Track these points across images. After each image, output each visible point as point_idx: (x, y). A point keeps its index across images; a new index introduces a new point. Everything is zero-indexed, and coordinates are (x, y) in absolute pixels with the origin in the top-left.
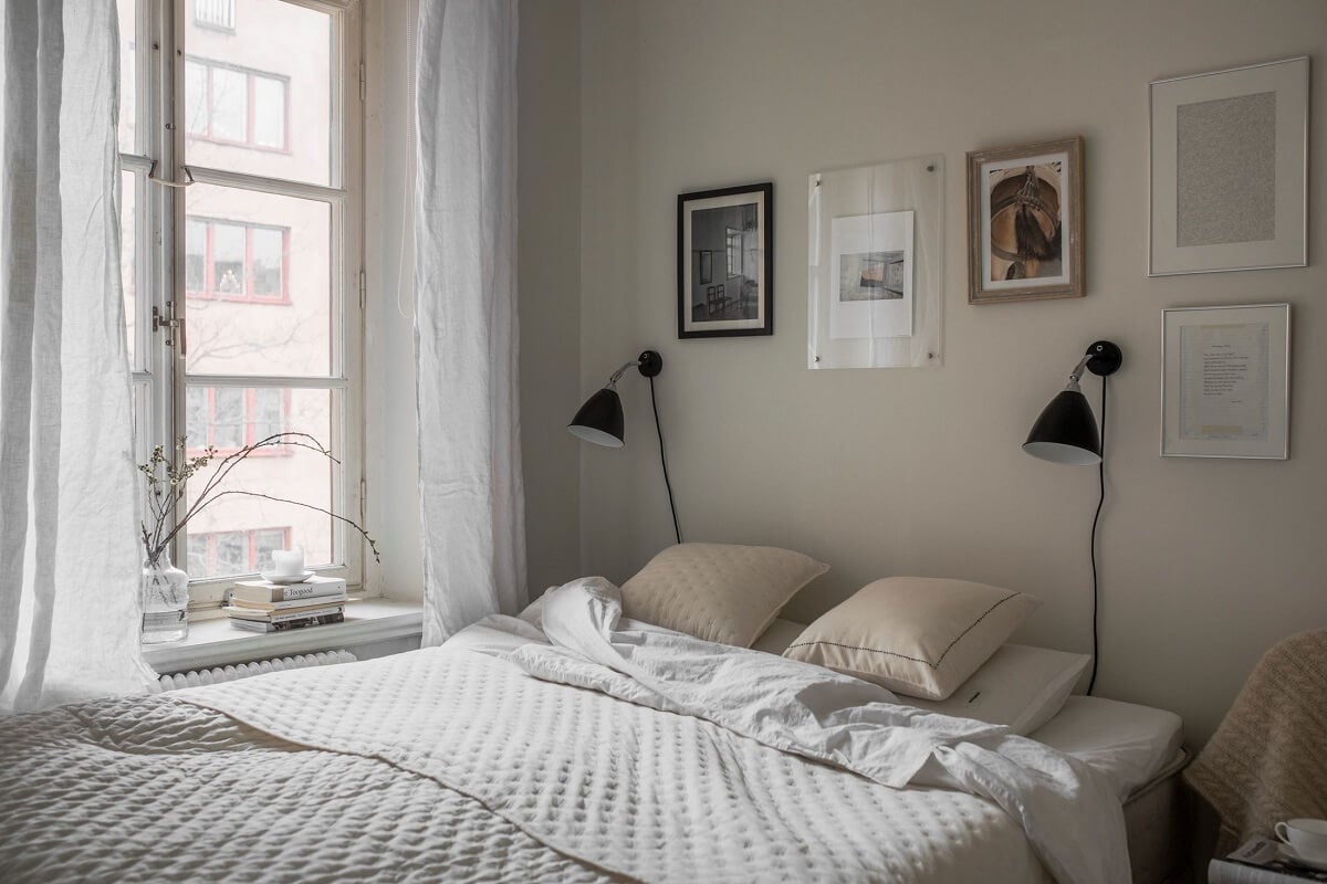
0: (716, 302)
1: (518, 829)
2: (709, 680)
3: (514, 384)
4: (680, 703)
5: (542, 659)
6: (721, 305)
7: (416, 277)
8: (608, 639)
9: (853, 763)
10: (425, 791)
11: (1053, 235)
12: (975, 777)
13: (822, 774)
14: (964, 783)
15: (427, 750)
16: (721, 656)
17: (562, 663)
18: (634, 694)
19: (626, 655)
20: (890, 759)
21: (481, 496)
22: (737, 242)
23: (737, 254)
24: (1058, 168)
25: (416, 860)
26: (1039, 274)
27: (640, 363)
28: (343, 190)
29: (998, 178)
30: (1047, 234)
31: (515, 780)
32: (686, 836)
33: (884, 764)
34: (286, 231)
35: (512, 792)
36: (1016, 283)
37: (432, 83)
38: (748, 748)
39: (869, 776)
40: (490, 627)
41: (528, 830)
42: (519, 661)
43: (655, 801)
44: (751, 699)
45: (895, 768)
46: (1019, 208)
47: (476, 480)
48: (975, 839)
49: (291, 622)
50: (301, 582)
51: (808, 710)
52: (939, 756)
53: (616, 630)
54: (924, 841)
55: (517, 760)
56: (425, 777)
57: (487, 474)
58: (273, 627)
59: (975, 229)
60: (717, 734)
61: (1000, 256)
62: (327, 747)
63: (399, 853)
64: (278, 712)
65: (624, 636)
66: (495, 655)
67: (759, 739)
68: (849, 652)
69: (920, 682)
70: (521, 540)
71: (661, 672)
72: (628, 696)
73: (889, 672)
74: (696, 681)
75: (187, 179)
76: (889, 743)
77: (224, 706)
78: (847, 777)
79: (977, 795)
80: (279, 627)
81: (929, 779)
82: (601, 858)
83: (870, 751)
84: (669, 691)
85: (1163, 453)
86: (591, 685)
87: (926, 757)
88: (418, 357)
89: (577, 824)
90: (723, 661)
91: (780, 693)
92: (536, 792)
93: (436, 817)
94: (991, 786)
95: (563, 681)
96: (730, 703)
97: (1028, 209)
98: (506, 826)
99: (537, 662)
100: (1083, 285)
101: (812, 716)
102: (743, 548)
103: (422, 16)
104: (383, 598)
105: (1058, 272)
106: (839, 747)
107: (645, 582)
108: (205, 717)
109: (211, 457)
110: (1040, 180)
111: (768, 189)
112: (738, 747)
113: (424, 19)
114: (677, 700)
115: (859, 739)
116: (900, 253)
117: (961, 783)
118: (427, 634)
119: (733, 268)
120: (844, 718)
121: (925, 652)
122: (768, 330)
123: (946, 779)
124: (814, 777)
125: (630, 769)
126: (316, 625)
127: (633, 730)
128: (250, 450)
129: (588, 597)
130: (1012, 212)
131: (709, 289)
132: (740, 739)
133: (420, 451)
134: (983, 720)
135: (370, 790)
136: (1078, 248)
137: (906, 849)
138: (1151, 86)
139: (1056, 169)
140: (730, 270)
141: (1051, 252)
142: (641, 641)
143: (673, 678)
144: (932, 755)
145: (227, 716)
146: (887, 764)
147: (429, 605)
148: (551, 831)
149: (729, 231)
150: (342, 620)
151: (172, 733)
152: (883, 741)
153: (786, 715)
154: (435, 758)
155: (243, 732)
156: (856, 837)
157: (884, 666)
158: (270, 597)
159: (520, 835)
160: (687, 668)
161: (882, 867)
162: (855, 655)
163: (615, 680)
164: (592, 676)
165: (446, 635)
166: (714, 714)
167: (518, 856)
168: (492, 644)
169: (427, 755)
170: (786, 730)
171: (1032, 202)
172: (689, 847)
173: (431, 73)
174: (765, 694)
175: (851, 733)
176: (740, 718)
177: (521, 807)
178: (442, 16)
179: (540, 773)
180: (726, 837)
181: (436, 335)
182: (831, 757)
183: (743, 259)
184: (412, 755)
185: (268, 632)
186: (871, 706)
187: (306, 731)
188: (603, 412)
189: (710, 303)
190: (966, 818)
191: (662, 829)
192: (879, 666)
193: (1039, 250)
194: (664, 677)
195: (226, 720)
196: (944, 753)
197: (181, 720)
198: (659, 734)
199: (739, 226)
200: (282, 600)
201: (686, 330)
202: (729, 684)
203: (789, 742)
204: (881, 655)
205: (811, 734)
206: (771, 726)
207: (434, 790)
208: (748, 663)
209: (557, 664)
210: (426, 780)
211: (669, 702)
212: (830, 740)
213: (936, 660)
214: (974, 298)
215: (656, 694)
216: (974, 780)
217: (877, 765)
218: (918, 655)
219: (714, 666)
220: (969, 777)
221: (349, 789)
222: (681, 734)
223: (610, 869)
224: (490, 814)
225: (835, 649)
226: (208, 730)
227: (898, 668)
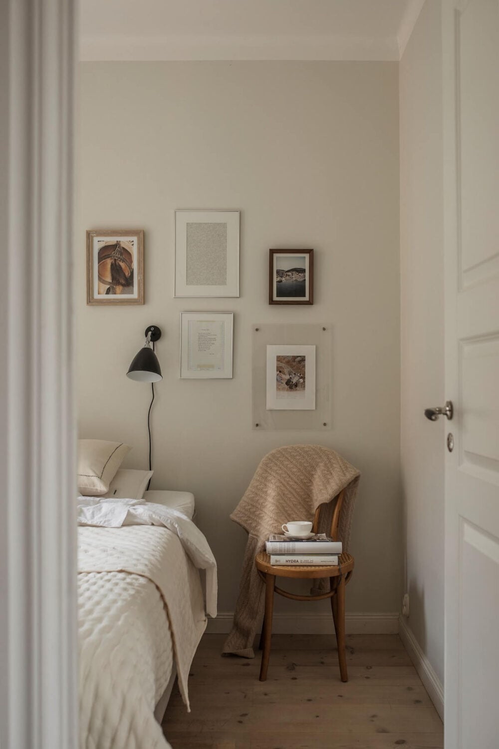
9: (90, 522)
11: (130, 275)
14: (147, 520)
20: (108, 516)
24: (132, 243)
26: (122, 293)
29: (102, 245)
30: (127, 274)
33: (106, 519)
36: (111, 296)
39: (101, 525)
45: (112, 519)
46: (113, 260)
52: (132, 511)
59: (90, 268)
61: (103, 283)
69: (94, 486)
76: (104, 510)
78: (91, 528)
79: (153, 525)
81: (129, 521)
83: (95, 515)
85: (181, 377)
87: (126, 513)
97: (118, 261)
100: (143, 299)
105: (132, 293)
110: (123, 248)
115: (88, 511)
117: (145, 521)
121: (94, 472)
123: (139, 520)
130: (109, 262)
136: (142, 282)
138: (175, 212)
139: (131, 244)
141: (128, 283)
144: (129, 512)
146: (108, 519)
152: (100, 510)
171: (119, 258)
175: (83, 508)
193: (123, 281)
196: (133, 509)
214: (89, 302)
216: (152, 517)
217: (102, 520)
218: (91, 473)
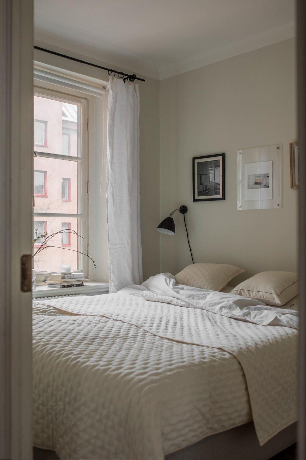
0: (206, 190)
1: (148, 332)
2: (205, 299)
3: (139, 216)
4: (196, 305)
5: (150, 295)
6: (207, 191)
7: (107, 183)
8: (172, 288)
9: (251, 320)
10: (118, 323)
12: (290, 322)
13: (241, 323)
14: (286, 324)
15: (118, 314)
16: (209, 292)
17: (157, 295)
18: (180, 303)
19: (178, 293)
20: (263, 318)
21: (128, 248)
22: (213, 172)
23: (213, 175)
25: (119, 336)
27: (180, 209)
28: (82, 158)
31: (146, 320)
32: (199, 334)
33: (261, 320)
34: (45, 172)
35: (145, 323)
37: (112, 125)
38: (218, 317)
39: (256, 323)
40: (131, 288)
41: (151, 332)
42: (143, 296)
43: (189, 326)
44: (218, 303)
45: (264, 321)
47: (126, 244)
48: (289, 337)
49: (67, 285)
50: (70, 274)
51: (237, 306)
52: (278, 317)
53: (175, 286)
54: (273, 336)
55: (146, 316)
56: (118, 320)
57: (130, 242)
58: (62, 287)
59: (293, 166)
60: (208, 313)
62: (86, 314)
63: (114, 335)
64: (68, 306)
65: (177, 287)
66: (134, 295)
67: (221, 314)
68: (251, 292)
69: (274, 300)
70: (141, 263)
71: (189, 297)
72: (178, 304)
73: (264, 297)
74: (201, 299)
75: (35, 155)
76: (263, 314)
77: (53, 304)
78: (249, 324)
79: (291, 327)
80: (64, 287)
81: (275, 323)
82: (174, 338)
83: (256, 316)
84: (192, 302)
86: (166, 301)
87: (274, 317)
88: (107, 207)
89: (166, 331)
90: (209, 294)
91: (228, 301)
92: (152, 324)
93: (123, 328)
94: (295, 324)
95: (157, 300)
96: (212, 305)
98: (144, 331)
99: (148, 295)
101: (238, 308)
102: (215, 264)
103: (109, 106)
104: (94, 281)
106: (247, 315)
107: (183, 274)
108: (46, 307)
109: (46, 235)
111: (223, 155)
112: (214, 316)
113: (110, 107)
114: (194, 304)
115: (253, 314)
116: (268, 174)
117: (285, 324)
118: (110, 290)
119: (211, 178)
120: (249, 309)
121: (275, 291)
122: (224, 198)
123: (281, 323)
124: (239, 323)
125: (180, 320)
126: (75, 287)
127: (181, 311)
128: (55, 234)
129: (164, 277)
131: (203, 186)
132: (215, 315)
133: (108, 236)
134: (293, 310)
135: (102, 323)
137: (267, 337)
140: (210, 180)
142: (183, 289)
143: (193, 299)
144: (276, 317)
145: (53, 307)
146: (262, 320)
147: (111, 282)
148: (158, 332)
149: (210, 168)
150: (83, 286)
151: (38, 311)
152: (261, 314)
153: (230, 307)
154: (121, 316)
155: (59, 311)
156: (251, 335)
157: (262, 296)
158: (61, 278)
159: (148, 333)
160: (198, 295)
161: (259, 340)
162: (253, 293)
163: (174, 300)
164: (167, 299)
165: (116, 291)
166: (207, 308)
167: (148, 338)
168: (133, 292)
169: (118, 315)
170: (230, 311)
172: (200, 336)
173: (112, 122)
174: (223, 302)
175: (251, 312)
176: (215, 309)
177: (148, 327)
178: (115, 106)
179: (153, 319)
180: (211, 334)
181: (114, 200)
182: (244, 318)
183: (215, 176)
184: (113, 316)
185: (60, 288)
186: (257, 306)
187: (78, 311)
188: (168, 224)
189: (204, 190)
190: (286, 332)
191: (192, 333)
192: (260, 296)
194: (190, 299)
195: (53, 308)
196: (280, 316)
197: (39, 308)
198: (189, 312)
199: (213, 166)
200: (64, 279)
201: (196, 199)
202: (211, 300)
203: (231, 315)
204: (261, 293)
205: (238, 312)
206: (225, 311)
207: (121, 323)
208: (217, 294)
209: (155, 296)
210: (118, 321)
211: (192, 305)
212: (244, 314)
213: (279, 294)
214: (293, 187)
215: (188, 303)
216: (290, 323)
217: (259, 320)
218: (273, 292)
219: (206, 296)
220: (288, 322)
221: (96, 322)
222: (196, 312)
223: (177, 340)
224: (139, 328)
225: (246, 292)
226: (48, 310)
227: (267, 297)
